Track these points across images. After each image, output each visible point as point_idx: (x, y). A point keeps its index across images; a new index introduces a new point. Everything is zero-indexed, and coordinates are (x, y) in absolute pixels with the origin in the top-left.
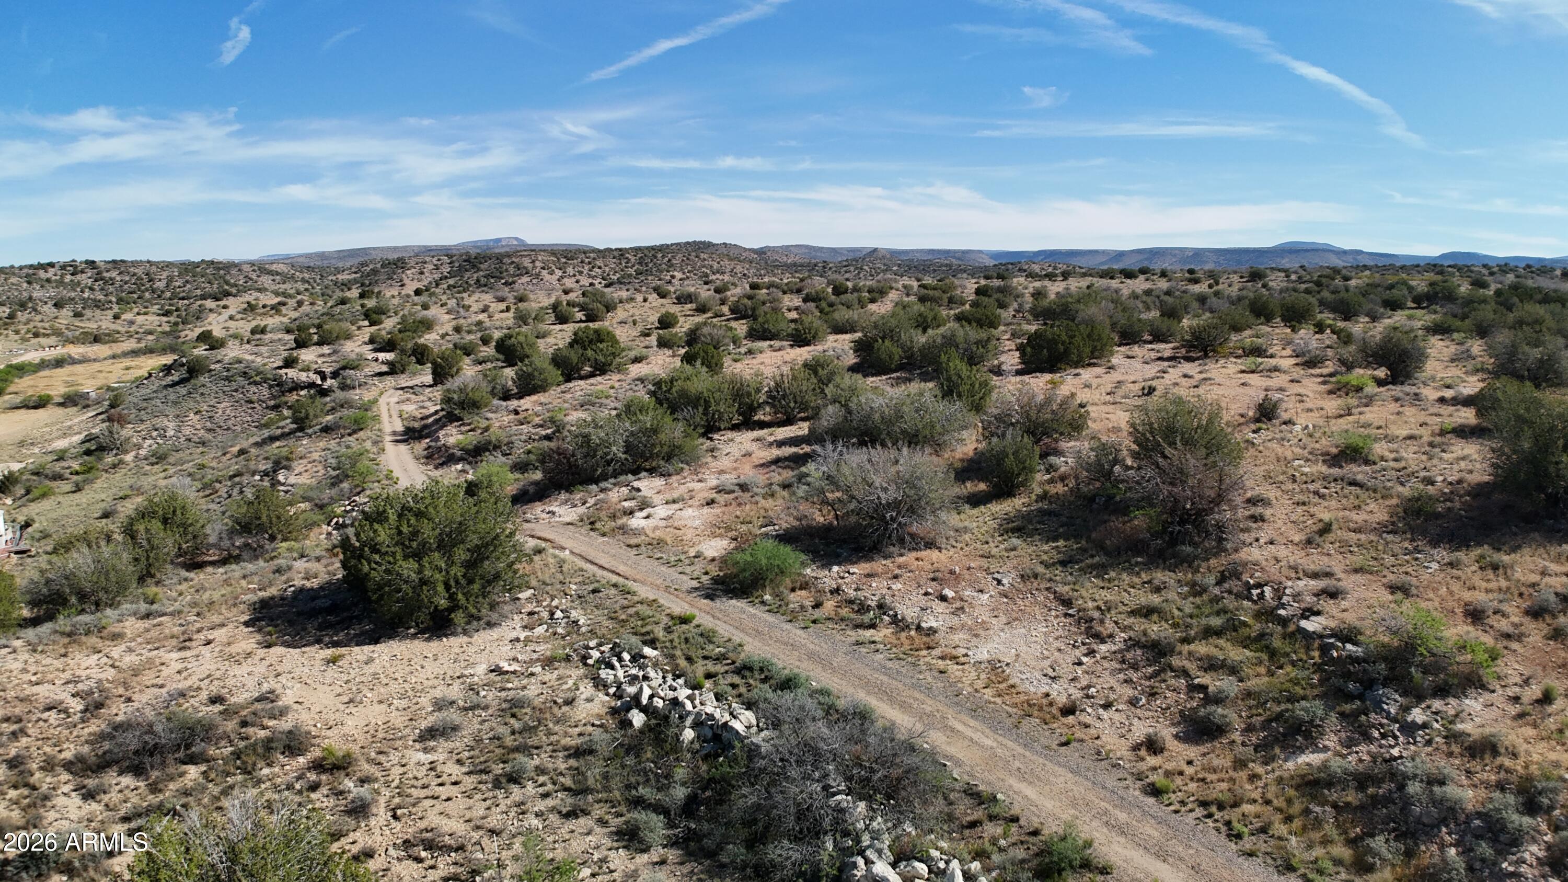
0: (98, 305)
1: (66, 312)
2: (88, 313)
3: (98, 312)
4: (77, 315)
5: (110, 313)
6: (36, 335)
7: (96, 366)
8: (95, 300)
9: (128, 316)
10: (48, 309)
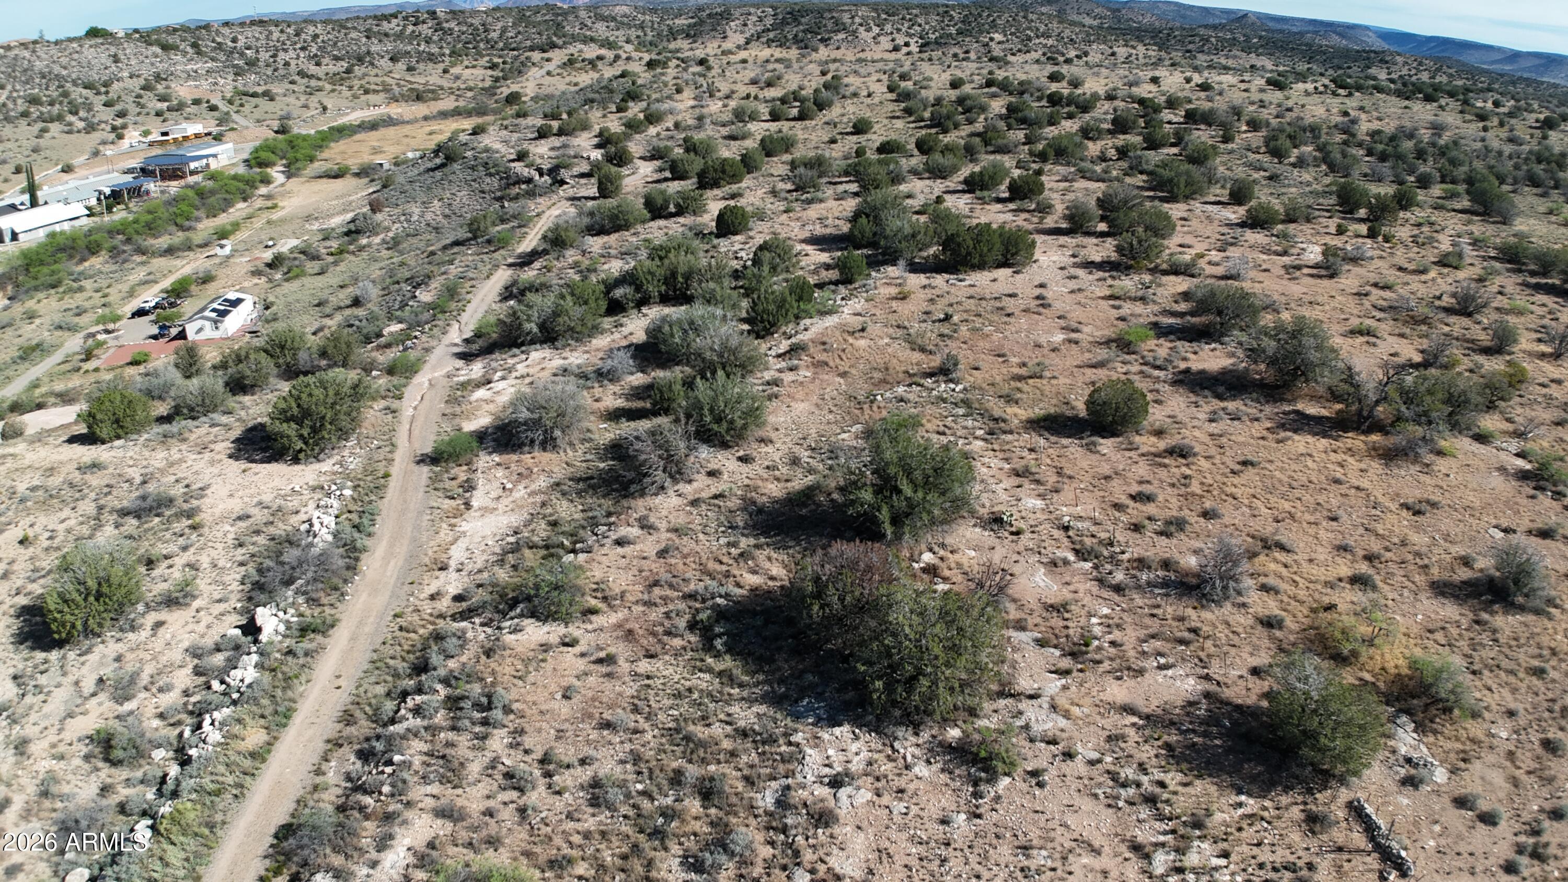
0: (431, 58)
1: (401, 65)
2: (421, 66)
3: (431, 65)
4: (410, 69)
5: (441, 66)
6: (367, 92)
7: (407, 129)
8: (429, 53)
9: (455, 71)
10: (385, 63)
